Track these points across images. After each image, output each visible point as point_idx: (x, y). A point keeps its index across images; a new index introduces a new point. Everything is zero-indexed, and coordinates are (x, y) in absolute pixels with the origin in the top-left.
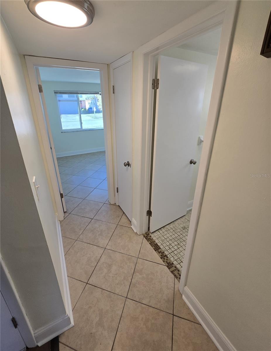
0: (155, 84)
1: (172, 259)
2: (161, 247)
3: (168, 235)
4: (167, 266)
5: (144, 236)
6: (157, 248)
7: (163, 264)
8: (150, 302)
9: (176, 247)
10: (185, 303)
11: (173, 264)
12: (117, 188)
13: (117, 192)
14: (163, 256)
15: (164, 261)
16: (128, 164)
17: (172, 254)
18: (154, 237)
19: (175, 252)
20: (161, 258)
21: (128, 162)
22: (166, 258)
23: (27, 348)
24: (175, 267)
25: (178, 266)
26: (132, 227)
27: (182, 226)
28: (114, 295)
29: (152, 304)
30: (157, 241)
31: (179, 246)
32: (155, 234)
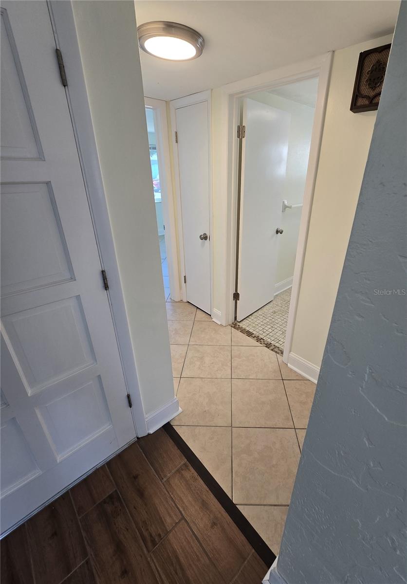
0: (241, 132)
1: (269, 340)
2: (254, 332)
3: (258, 321)
4: (266, 347)
5: (232, 326)
6: (249, 334)
7: (261, 345)
8: (257, 376)
9: (270, 330)
10: (291, 370)
11: (271, 344)
12: (185, 277)
13: (185, 282)
14: (259, 340)
15: (261, 343)
16: (204, 237)
17: (268, 336)
18: (243, 325)
19: (271, 334)
20: (257, 341)
21: (205, 234)
22: (262, 340)
23: (138, 438)
24: (274, 346)
25: (277, 345)
26: (213, 320)
27: (272, 311)
28: (216, 379)
29: (260, 376)
30: (247, 329)
31: (273, 329)
32: (243, 322)
